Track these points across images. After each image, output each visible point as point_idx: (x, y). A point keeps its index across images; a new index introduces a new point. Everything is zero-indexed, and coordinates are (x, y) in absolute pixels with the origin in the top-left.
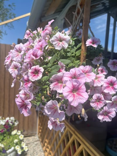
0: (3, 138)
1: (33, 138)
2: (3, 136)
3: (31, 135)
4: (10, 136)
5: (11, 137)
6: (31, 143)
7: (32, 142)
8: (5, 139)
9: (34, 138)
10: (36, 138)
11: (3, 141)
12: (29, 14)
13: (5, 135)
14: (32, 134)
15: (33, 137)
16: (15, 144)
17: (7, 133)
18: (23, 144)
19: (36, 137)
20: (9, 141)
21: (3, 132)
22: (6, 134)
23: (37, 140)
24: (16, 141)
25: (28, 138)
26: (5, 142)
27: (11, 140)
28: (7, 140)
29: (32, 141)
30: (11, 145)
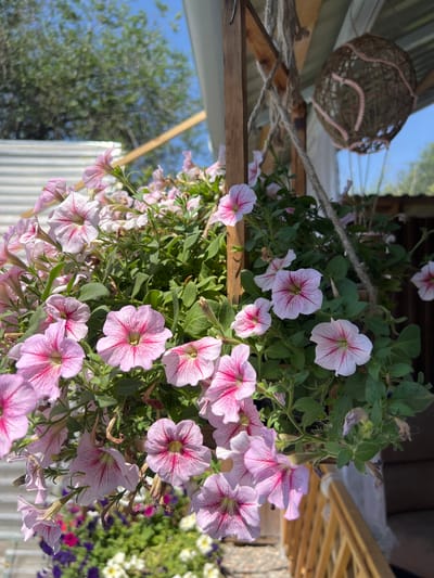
0: (152, 537)
1: (268, 555)
2: (153, 529)
3: (261, 541)
4: (176, 533)
5: (176, 536)
6: (257, 572)
7: (263, 569)
8: (160, 541)
9: (272, 556)
10: (278, 558)
11: (153, 548)
12: (202, 116)
13: (159, 527)
14: (264, 538)
15: (267, 550)
16: (185, 566)
17: (165, 521)
18: (209, 571)
19: (277, 553)
20: (171, 551)
21: (152, 514)
22: (163, 525)
23: (279, 564)
24: (186, 554)
25: (250, 549)
26: (157, 553)
27: (175, 547)
28: (163, 547)
29: (263, 564)
30: (174, 567)
